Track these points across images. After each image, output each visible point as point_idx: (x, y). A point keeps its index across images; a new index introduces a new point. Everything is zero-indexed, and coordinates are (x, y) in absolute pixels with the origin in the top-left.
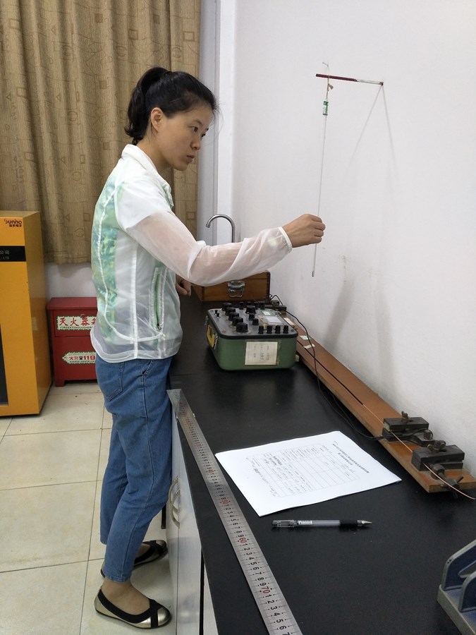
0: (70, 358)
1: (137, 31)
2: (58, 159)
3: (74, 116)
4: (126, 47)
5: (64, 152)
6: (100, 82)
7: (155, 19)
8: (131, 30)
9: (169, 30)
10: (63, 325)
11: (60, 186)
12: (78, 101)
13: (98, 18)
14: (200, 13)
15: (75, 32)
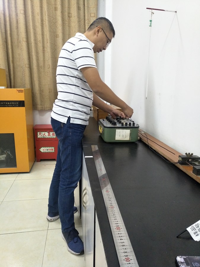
0: (43, 150)
1: (71, 14)
2: (39, 66)
3: (46, 49)
4: (67, 20)
5: (41, 64)
6: (56, 35)
7: (79, 8)
8: (69, 13)
9: (84, 13)
10: (40, 135)
11: (39, 78)
12: (47, 43)
13: (56, 9)
14: (97, 5)
15: (46, 14)
